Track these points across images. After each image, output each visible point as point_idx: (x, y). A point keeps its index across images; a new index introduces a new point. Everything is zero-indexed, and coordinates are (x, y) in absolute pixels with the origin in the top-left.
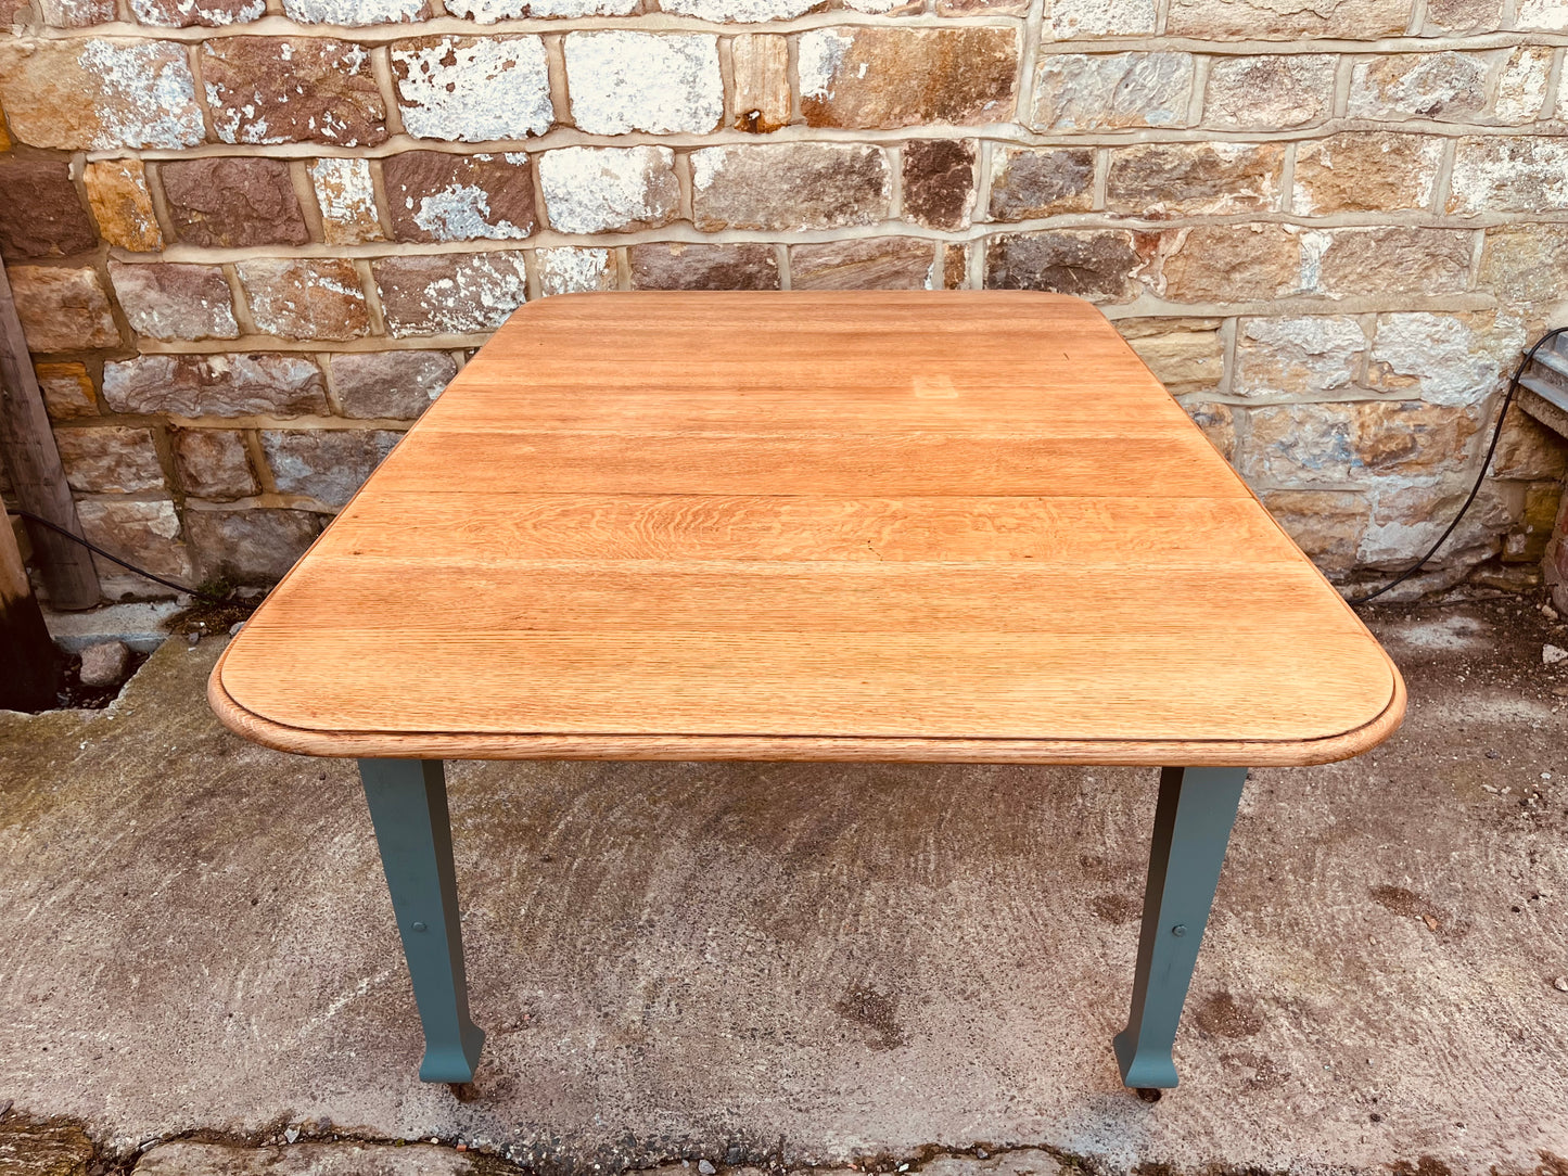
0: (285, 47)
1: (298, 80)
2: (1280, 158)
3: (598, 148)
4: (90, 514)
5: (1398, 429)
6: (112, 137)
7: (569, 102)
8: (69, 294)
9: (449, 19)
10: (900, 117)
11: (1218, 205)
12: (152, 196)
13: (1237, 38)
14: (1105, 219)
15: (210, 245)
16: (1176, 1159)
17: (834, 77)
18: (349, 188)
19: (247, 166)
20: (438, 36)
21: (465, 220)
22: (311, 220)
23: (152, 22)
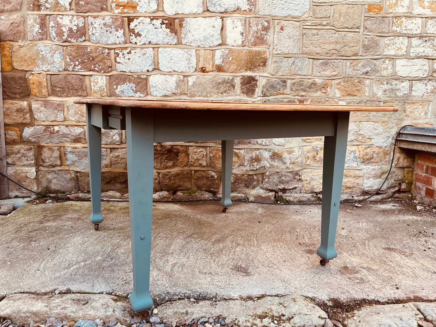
0: (89, 48)
1: (91, 56)
2: (331, 83)
3: (165, 75)
4: (10, 171)
5: (368, 152)
6: (39, 68)
7: (158, 63)
8: (19, 108)
9: (131, 44)
10: (240, 70)
11: (318, 94)
12: (47, 83)
13: (318, 55)
14: (290, 96)
15: (60, 96)
16: (339, 297)
17: (223, 60)
18: (100, 82)
19: (74, 76)
20: (127, 47)
21: (129, 92)
22: (89, 90)
23: (55, 41)
